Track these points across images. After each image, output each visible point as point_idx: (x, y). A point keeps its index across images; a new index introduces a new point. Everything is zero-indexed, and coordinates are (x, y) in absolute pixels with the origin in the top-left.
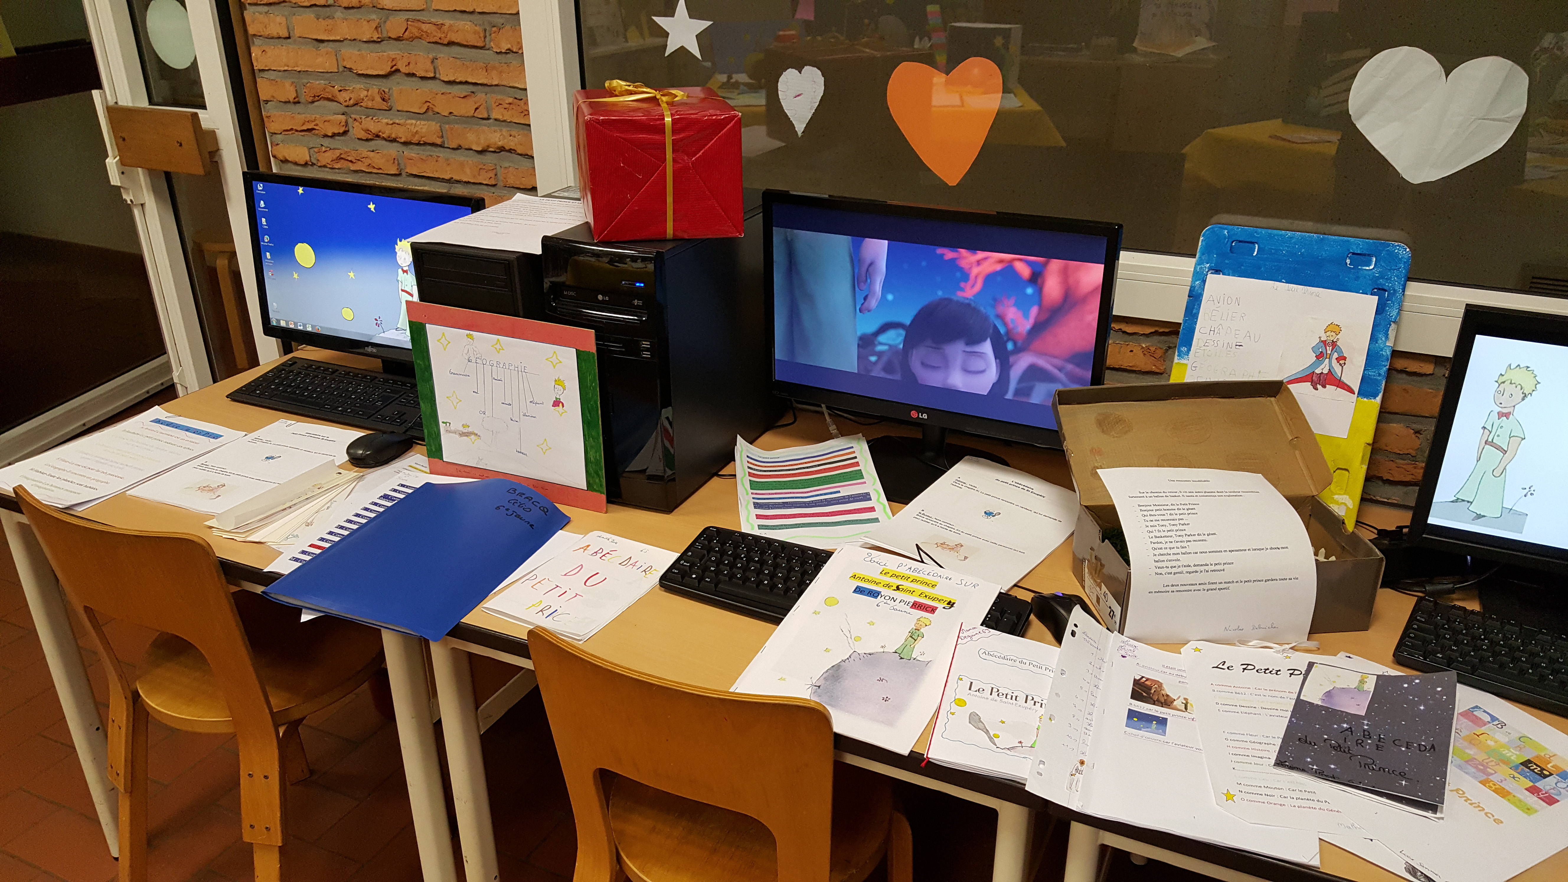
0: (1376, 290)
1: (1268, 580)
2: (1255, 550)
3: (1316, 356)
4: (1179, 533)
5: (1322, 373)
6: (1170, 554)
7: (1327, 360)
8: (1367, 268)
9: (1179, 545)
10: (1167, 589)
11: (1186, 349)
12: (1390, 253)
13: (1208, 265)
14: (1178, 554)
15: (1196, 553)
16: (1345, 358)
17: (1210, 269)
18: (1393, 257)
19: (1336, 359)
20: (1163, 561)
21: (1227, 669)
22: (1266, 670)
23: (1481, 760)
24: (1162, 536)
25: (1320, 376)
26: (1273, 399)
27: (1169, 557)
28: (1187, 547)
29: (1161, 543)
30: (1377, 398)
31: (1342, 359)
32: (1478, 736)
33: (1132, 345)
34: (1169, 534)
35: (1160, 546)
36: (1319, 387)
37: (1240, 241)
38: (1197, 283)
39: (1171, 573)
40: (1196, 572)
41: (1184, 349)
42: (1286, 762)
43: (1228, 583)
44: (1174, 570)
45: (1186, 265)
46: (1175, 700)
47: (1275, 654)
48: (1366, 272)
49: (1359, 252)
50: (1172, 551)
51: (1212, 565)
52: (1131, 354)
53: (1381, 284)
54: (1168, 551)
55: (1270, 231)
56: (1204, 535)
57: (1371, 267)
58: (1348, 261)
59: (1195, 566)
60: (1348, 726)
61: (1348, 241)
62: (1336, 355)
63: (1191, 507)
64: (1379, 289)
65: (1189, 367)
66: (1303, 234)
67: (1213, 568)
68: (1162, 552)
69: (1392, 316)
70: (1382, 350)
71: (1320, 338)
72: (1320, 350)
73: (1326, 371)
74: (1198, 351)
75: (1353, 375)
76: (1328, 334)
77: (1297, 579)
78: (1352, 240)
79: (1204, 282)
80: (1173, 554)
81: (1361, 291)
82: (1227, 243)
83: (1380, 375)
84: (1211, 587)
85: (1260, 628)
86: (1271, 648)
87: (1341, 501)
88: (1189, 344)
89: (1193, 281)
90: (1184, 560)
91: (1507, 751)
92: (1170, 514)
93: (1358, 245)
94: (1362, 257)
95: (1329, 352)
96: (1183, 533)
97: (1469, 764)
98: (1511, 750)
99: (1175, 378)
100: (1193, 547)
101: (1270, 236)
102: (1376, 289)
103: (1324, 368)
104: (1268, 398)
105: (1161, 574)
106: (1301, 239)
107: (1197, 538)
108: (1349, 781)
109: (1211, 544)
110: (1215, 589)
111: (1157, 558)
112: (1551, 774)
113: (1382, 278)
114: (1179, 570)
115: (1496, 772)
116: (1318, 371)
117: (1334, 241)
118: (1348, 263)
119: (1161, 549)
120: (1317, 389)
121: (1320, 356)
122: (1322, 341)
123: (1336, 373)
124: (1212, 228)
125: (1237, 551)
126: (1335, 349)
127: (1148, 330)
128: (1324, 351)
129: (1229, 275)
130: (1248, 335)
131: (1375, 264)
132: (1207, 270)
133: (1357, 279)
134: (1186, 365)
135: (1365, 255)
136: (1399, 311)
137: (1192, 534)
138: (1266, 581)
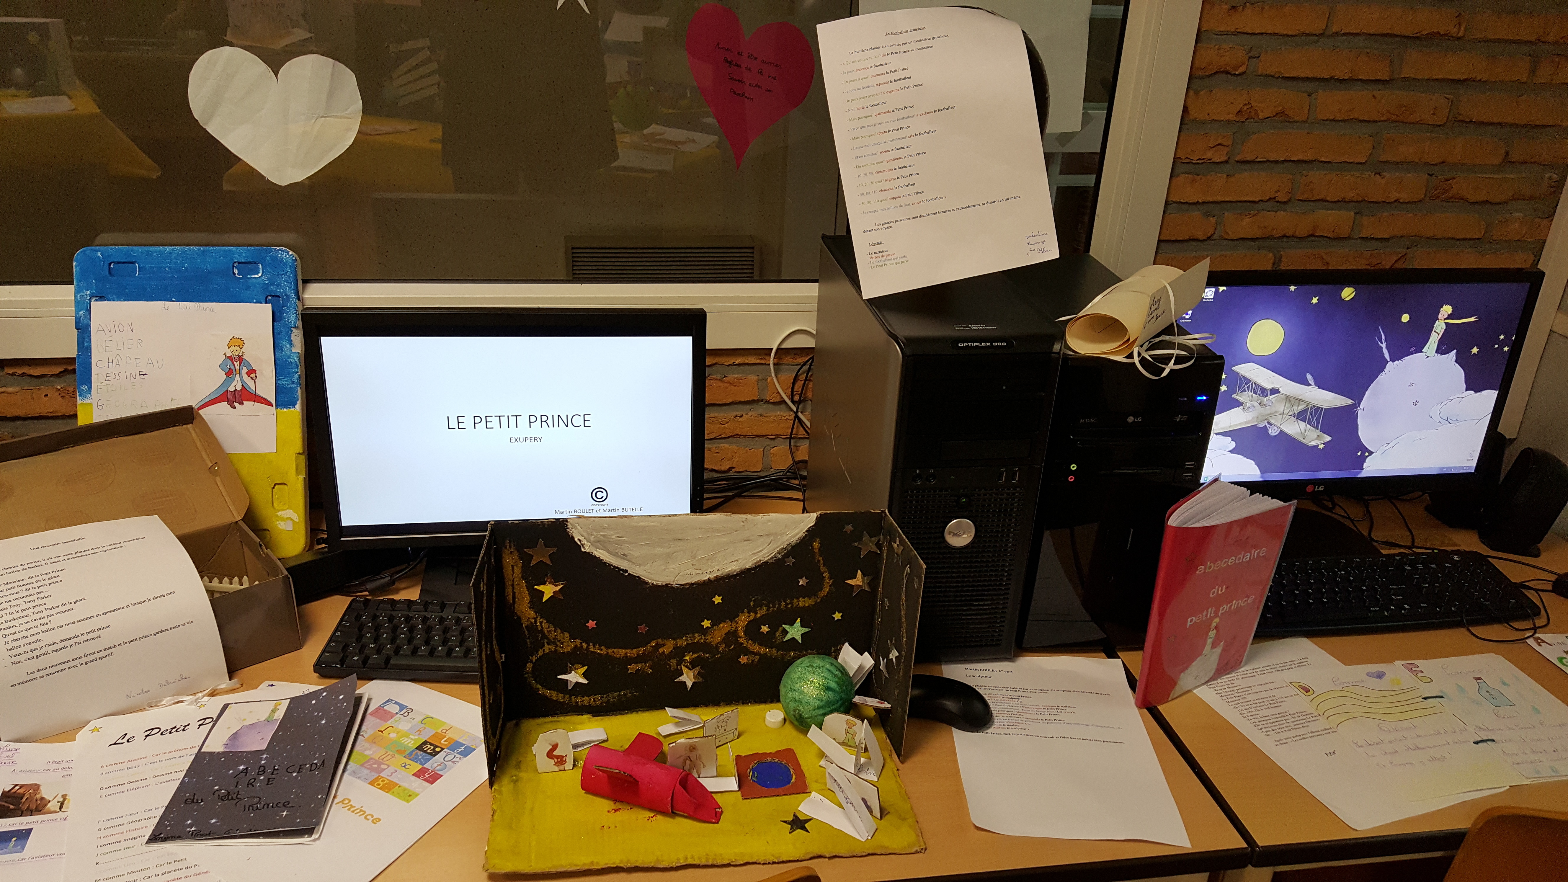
0: (270, 298)
1: (158, 633)
2: (135, 604)
3: (226, 374)
4: (37, 609)
5: (236, 390)
6: (27, 637)
7: (238, 376)
8: (256, 276)
9: (38, 623)
10: (34, 676)
11: (86, 387)
12: (274, 259)
13: (89, 292)
14: (38, 633)
15: (61, 627)
16: (255, 371)
17: (92, 296)
18: (277, 263)
19: (247, 373)
20: (19, 647)
21: (126, 743)
22: (172, 729)
23: (377, 759)
24: (15, 618)
25: (235, 394)
26: (189, 426)
27: (27, 641)
28: (49, 623)
29: (13, 626)
30: (296, 407)
31: (251, 372)
32: (382, 732)
33: (45, 389)
34: (25, 613)
35: (12, 630)
36: (236, 404)
37: (119, 263)
38: (81, 313)
39: (32, 658)
40: (65, 647)
41: (84, 387)
42: (161, 834)
43: (109, 649)
44: (35, 653)
45: (65, 293)
46: (49, 801)
47: (189, 707)
48: (255, 281)
49: (243, 261)
50: (30, 632)
51: (83, 634)
52: (46, 398)
53: (272, 291)
54: (25, 634)
55: (146, 248)
56: (71, 603)
57: (260, 275)
58: (236, 271)
59: (62, 641)
60: (245, 767)
61: (230, 251)
62: (245, 370)
63: (55, 574)
64: (273, 296)
65: (95, 405)
66: (183, 247)
67: (86, 637)
68: (15, 637)
69: (291, 322)
70: (289, 358)
71: (225, 354)
72: (228, 367)
73: (239, 388)
74: (99, 387)
75: (266, 386)
76: (233, 348)
77: (191, 622)
78: (233, 248)
79: (89, 310)
80: (31, 635)
81: (255, 301)
82: (103, 266)
83: (293, 382)
84: (89, 659)
85: (168, 683)
86: (182, 702)
87: (285, 517)
88: (88, 381)
89: (77, 312)
90: (47, 638)
91: (406, 739)
92: (26, 590)
93: (240, 253)
94: (248, 266)
95: (237, 367)
96: (42, 608)
97: (365, 767)
98: (411, 736)
99: (83, 420)
100: (57, 621)
101: (148, 253)
102: (270, 296)
103: (236, 385)
104: (185, 426)
105: (19, 662)
106: (181, 254)
107: (61, 609)
108: (225, 833)
109: (79, 612)
110: (96, 660)
111: (10, 646)
112: (442, 749)
113: (272, 284)
114: (42, 651)
115: (389, 766)
116: (231, 389)
117: (216, 252)
118: (237, 273)
119: (15, 633)
120: (235, 408)
121: (229, 373)
122: (228, 357)
123: (250, 388)
124: (83, 251)
125: (113, 611)
126: (243, 364)
127: (57, 370)
128: (233, 368)
129: (114, 301)
130: (150, 362)
131: (263, 271)
132: (88, 298)
133: (248, 288)
134: (91, 404)
135: (250, 263)
136: (296, 316)
137: (55, 606)
138: (155, 635)
